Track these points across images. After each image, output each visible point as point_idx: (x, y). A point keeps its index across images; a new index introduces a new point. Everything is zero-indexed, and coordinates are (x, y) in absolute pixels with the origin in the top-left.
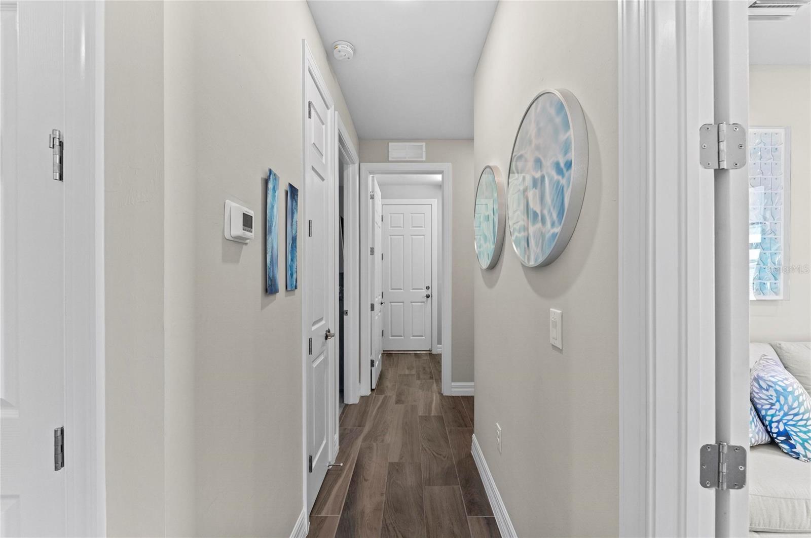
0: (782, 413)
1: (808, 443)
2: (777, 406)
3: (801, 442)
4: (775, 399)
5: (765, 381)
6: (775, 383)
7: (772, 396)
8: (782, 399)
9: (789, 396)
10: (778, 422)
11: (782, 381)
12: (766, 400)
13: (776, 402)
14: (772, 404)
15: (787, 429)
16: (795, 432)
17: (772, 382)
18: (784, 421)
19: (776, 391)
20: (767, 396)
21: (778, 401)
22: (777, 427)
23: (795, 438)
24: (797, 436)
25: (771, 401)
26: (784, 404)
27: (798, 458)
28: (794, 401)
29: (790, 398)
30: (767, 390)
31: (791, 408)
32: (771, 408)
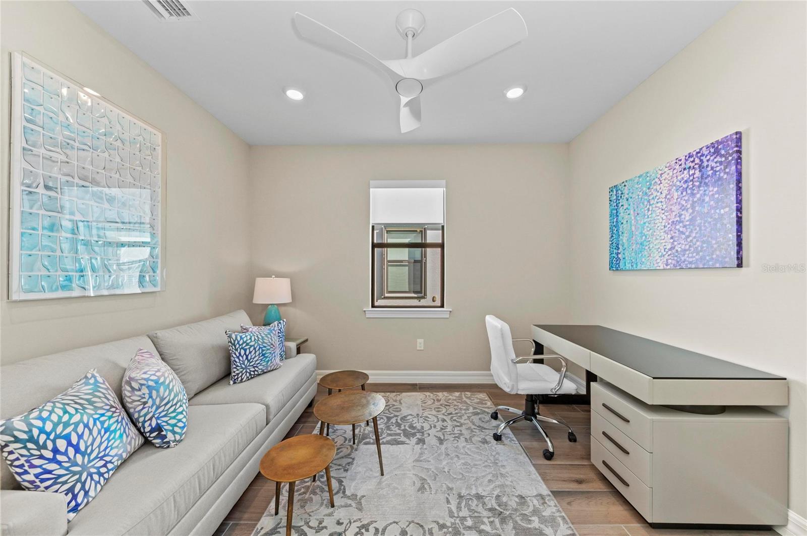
0: (154, 407)
1: (177, 426)
2: (150, 403)
3: (171, 428)
4: (147, 396)
5: (136, 381)
6: (147, 380)
7: (144, 394)
8: (154, 393)
9: (160, 387)
10: (151, 419)
11: (154, 375)
12: (139, 401)
13: (149, 399)
14: (145, 403)
15: (159, 422)
16: (166, 422)
17: (145, 379)
18: (156, 416)
19: (148, 387)
20: (140, 396)
21: (151, 397)
22: (150, 425)
23: (166, 427)
24: (168, 424)
25: (144, 400)
26: (156, 398)
27: (168, 447)
28: (165, 391)
29: (162, 389)
30: (140, 390)
31: (162, 399)
32: (144, 408)
